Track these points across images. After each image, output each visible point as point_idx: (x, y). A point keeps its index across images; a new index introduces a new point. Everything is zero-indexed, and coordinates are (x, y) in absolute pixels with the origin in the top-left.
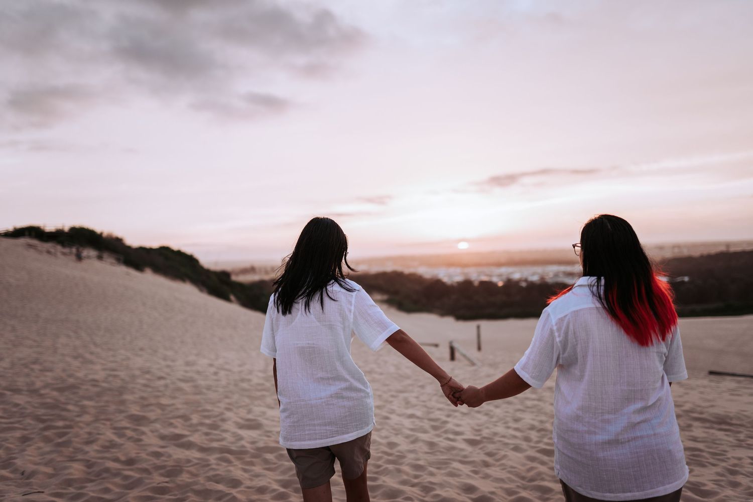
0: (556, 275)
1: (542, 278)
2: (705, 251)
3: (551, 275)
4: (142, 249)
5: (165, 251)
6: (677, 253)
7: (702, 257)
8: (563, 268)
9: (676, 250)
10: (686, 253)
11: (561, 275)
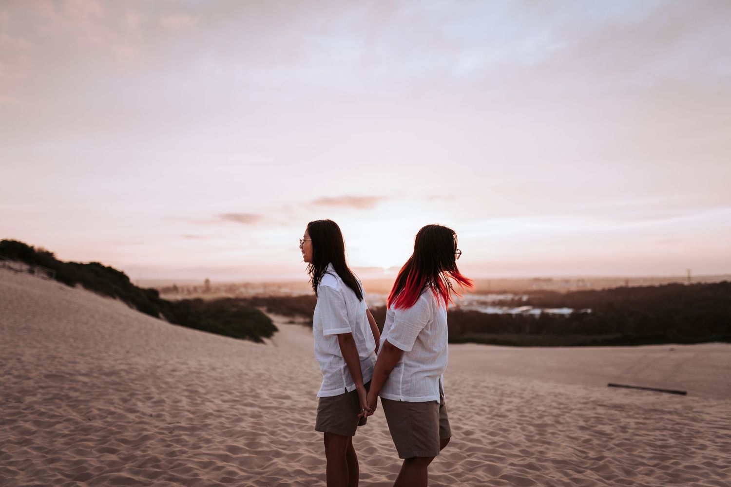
0: (470, 304)
1: (458, 306)
2: (607, 286)
3: (466, 303)
4: (72, 265)
5: (95, 267)
6: (581, 287)
7: (603, 290)
8: (477, 297)
9: (581, 284)
10: (589, 287)
11: (475, 303)
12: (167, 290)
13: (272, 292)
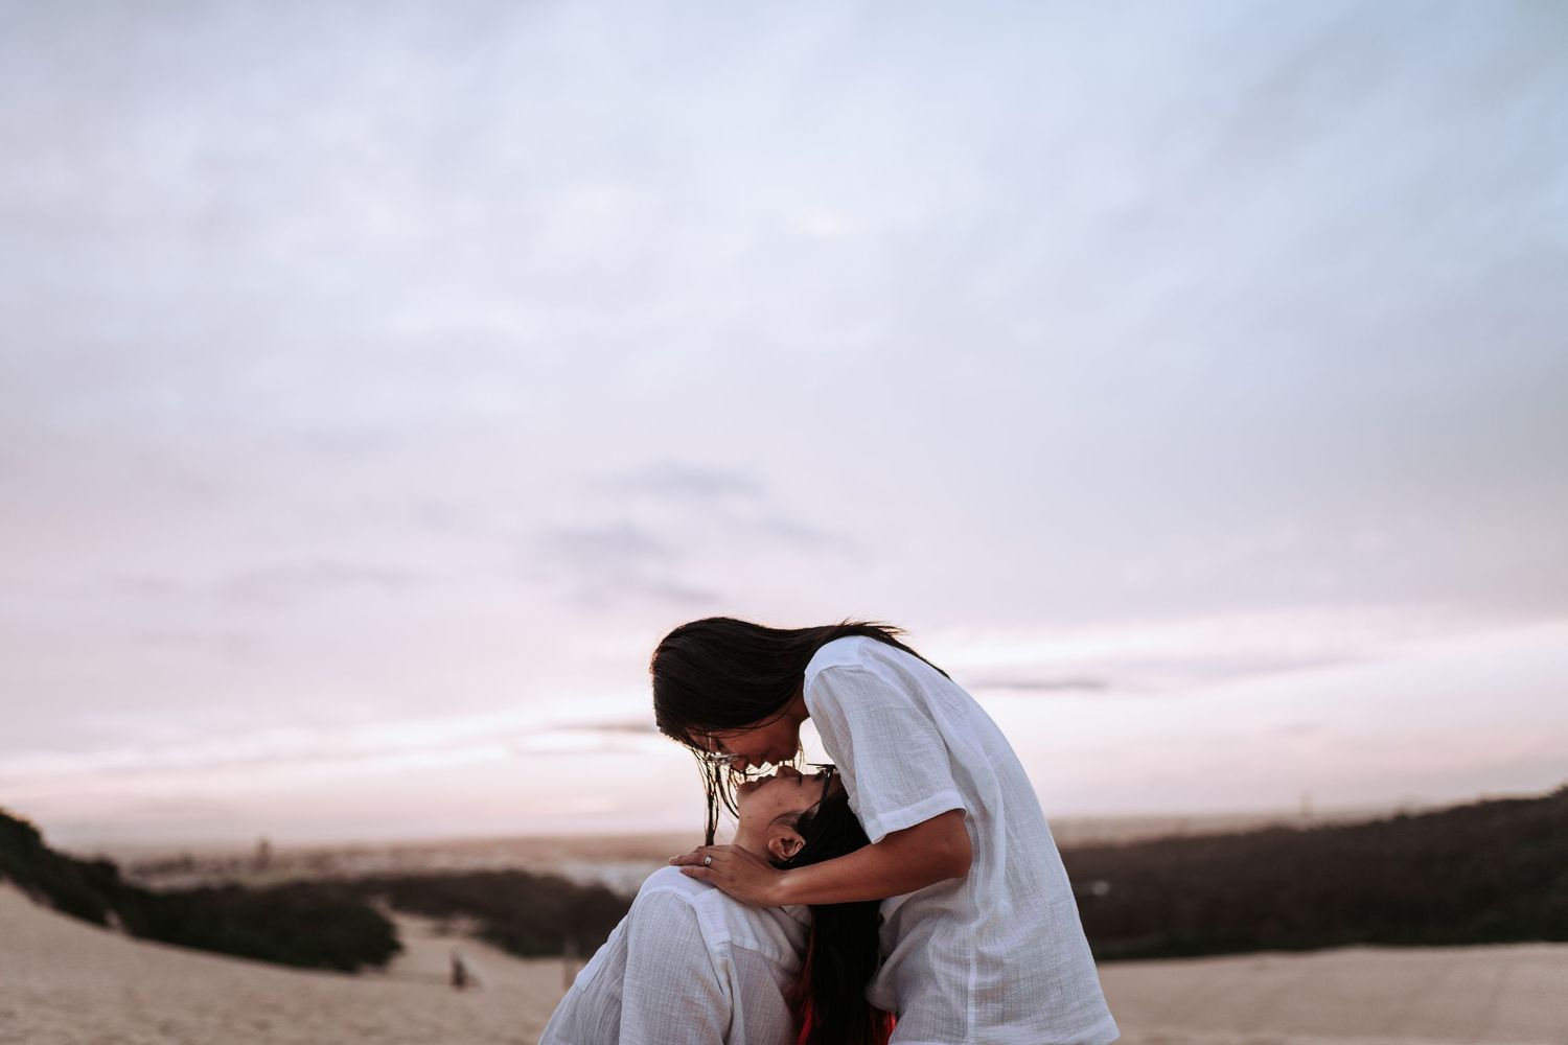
7: (1138, 844)
9: (1085, 831)
12: (167, 867)
13: (409, 865)
